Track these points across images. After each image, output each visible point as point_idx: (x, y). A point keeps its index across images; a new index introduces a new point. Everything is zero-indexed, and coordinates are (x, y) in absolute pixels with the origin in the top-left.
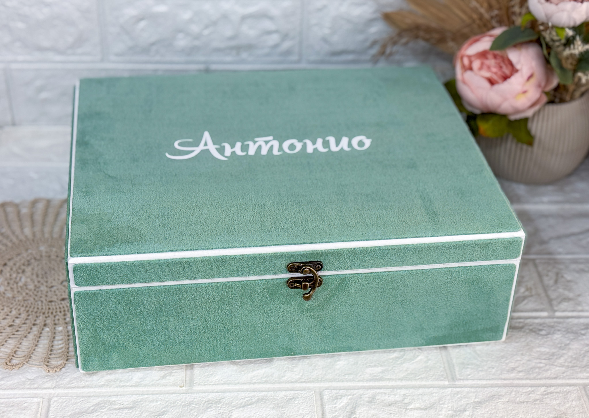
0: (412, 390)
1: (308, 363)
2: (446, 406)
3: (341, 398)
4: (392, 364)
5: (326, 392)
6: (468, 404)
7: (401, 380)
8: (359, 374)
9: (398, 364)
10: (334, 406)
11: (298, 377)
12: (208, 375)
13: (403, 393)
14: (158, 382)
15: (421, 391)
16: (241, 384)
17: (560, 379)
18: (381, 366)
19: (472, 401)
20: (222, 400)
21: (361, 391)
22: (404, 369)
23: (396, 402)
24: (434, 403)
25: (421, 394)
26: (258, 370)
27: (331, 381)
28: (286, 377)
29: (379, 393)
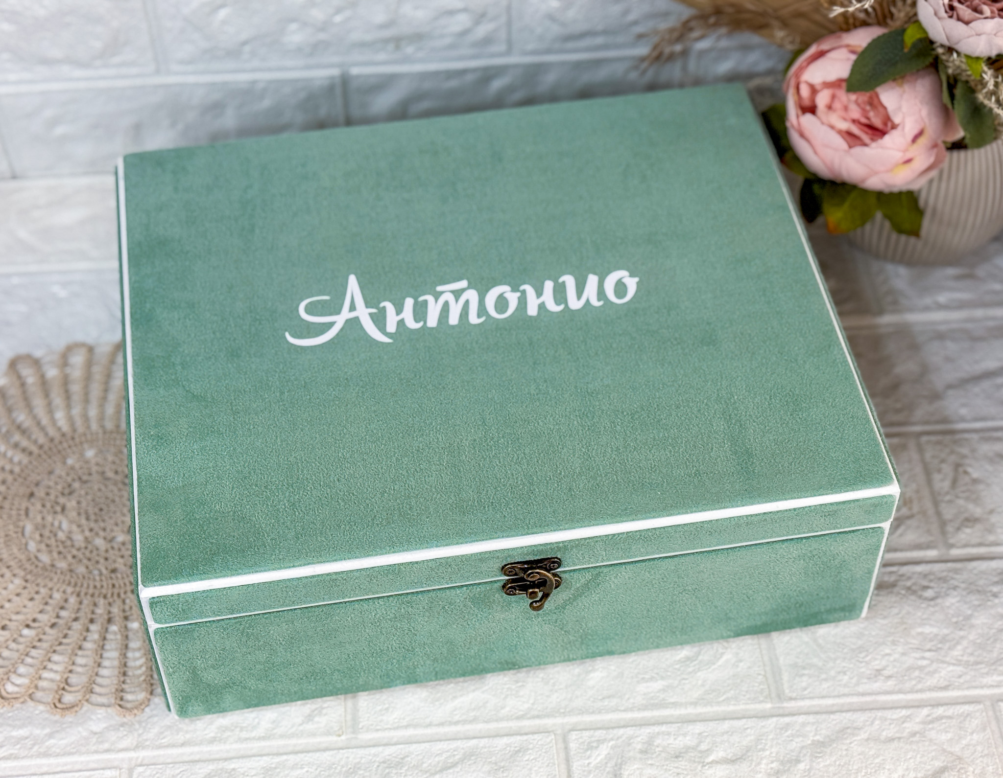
0: (712, 724)
1: (543, 679)
2: (768, 753)
3: (597, 747)
4: (679, 673)
5: (573, 736)
6: (803, 747)
7: (695, 704)
8: (627, 696)
9: (690, 673)
10: (587, 762)
11: (526, 706)
12: (381, 710)
13: (697, 731)
14: (301, 728)
15: (726, 725)
16: (436, 725)
17: (954, 689)
18: (662, 678)
19: (809, 742)
20: (406, 759)
21: (630, 731)
22: (700, 682)
23: (688, 749)
24: (748, 749)
25: (727, 732)
26: (461, 696)
27: (582, 711)
28: (507, 709)
29: (658, 733)
